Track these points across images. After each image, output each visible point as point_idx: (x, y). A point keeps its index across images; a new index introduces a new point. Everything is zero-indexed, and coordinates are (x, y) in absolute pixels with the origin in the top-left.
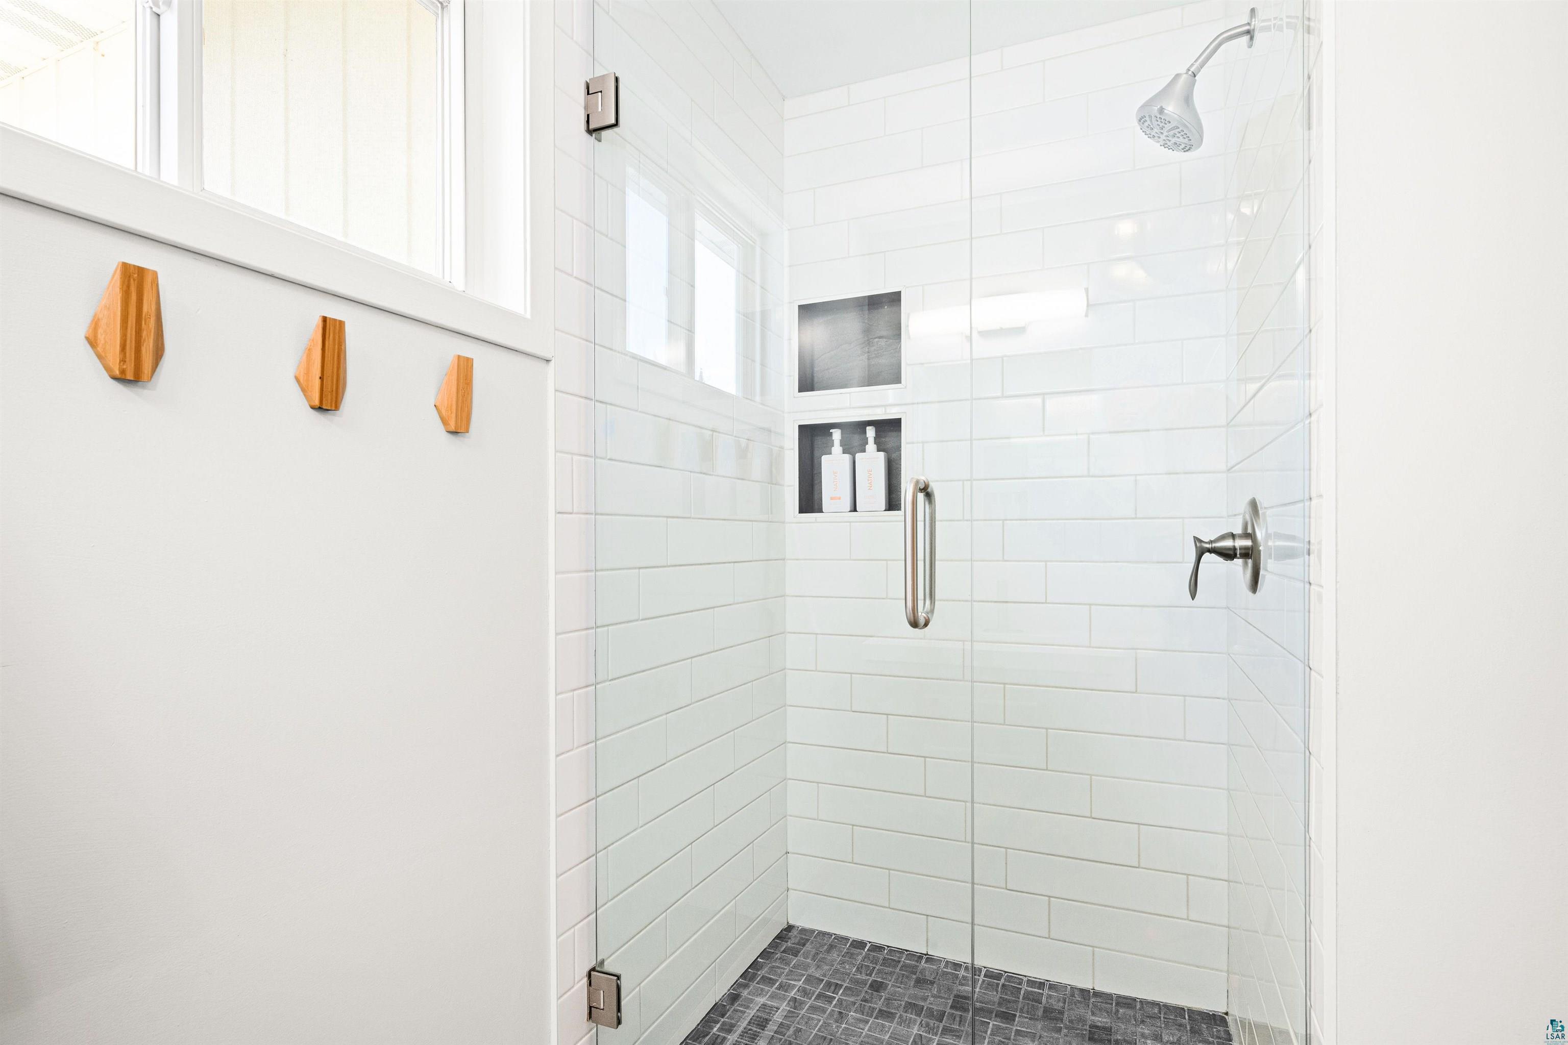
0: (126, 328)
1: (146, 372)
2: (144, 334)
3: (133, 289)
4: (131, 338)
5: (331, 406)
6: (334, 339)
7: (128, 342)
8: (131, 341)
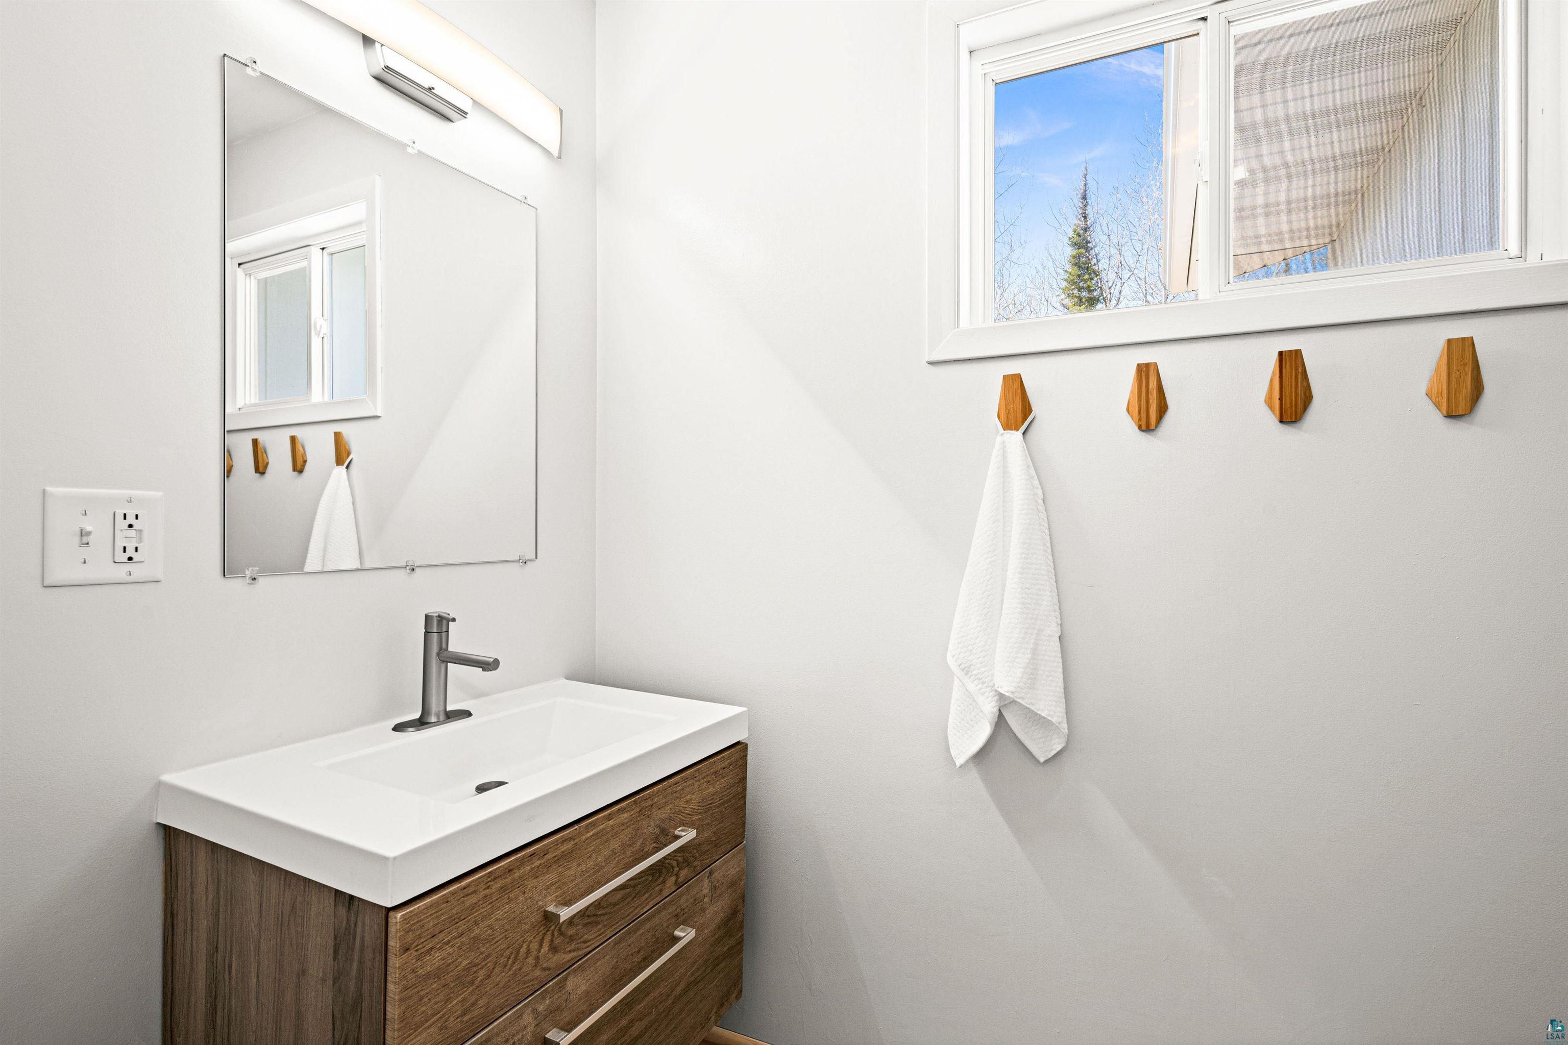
0: (1141, 401)
1: (1153, 423)
2: (1151, 401)
3: (1144, 377)
4: (1144, 405)
5: (1291, 418)
6: (1291, 366)
7: (1142, 409)
8: (1144, 408)
